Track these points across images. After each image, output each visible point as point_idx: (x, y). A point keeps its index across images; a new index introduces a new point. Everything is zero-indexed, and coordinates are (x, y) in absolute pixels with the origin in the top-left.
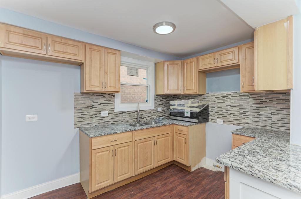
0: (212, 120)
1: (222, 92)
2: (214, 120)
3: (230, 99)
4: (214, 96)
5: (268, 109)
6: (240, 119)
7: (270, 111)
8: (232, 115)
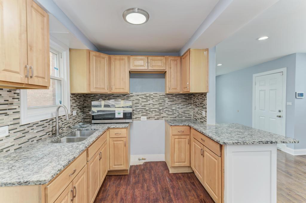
0: (136, 118)
1: (145, 93)
2: (138, 118)
3: (152, 99)
4: (138, 95)
5: (177, 105)
6: (159, 114)
7: (178, 107)
8: (154, 112)
